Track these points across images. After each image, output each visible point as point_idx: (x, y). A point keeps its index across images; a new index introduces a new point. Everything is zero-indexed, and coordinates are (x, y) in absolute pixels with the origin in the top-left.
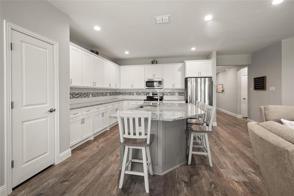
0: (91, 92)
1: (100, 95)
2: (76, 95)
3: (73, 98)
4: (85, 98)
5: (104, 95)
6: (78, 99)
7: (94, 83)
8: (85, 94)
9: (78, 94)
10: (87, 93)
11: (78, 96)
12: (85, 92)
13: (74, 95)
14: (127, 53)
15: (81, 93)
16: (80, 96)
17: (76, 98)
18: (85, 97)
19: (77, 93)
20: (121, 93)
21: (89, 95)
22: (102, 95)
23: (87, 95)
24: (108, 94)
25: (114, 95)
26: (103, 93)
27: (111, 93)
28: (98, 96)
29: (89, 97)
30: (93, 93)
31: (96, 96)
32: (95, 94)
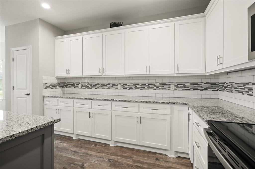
0: (121, 82)
1: (144, 88)
2: (96, 85)
3: (92, 88)
4: (108, 90)
5: (155, 88)
6: (97, 89)
7: (102, 70)
8: (109, 84)
9: (98, 84)
10: (114, 84)
11: (97, 86)
12: (108, 82)
13: (92, 85)
15: (103, 84)
16: (102, 86)
17: (96, 88)
18: (109, 88)
19: (96, 83)
20: (225, 85)
21: (117, 85)
22: (149, 87)
23: (112, 86)
24: (171, 86)
25: (205, 89)
26: (151, 84)
27: (186, 84)
28: (137, 88)
29: (116, 89)
30: (125, 84)
31: (131, 88)
32: (129, 85)
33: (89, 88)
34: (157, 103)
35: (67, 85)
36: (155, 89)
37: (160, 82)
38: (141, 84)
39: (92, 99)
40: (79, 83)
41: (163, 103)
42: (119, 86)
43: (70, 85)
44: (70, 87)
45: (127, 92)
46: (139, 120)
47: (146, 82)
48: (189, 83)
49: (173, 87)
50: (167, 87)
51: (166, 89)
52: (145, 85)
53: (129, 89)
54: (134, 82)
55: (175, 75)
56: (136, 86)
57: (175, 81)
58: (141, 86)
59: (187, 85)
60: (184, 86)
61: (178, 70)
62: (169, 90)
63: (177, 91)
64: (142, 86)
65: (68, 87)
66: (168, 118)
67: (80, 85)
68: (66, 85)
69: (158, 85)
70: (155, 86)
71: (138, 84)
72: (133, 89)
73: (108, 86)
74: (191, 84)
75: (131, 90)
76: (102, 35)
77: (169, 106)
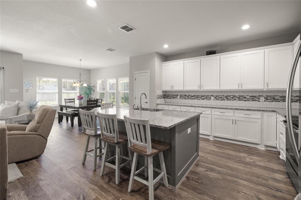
0: (214, 95)
1: (235, 99)
2: (192, 97)
4: (203, 100)
5: (246, 99)
6: (193, 100)
8: (203, 96)
9: (194, 96)
10: (208, 96)
11: (193, 98)
12: (203, 95)
13: (189, 97)
14: (246, 27)
15: (199, 96)
16: (197, 98)
17: (192, 99)
18: (203, 99)
19: (192, 95)
21: (210, 97)
22: (240, 99)
23: (206, 98)
24: (261, 98)
25: (295, 101)
26: (242, 96)
27: (275, 97)
28: (228, 99)
29: (209, 100)
30: (218, 96)
31: (223, 100)
32: (221, 97)
33: (186, 99)
34: (250, 110)
35: (168, 96)
36: (246, 101)
37: (251, 95)
38: (232, 96)
39: (196, 107)
40: (178, 95)
41: (254, 110)
42: (212, 98)
43: (170, 96)
44: (170, 98)
45: (219, 103)
46: (234, 122)
47: (237, 95)
48: (278, 96)
49: (262, 99)
50: (257, 99)
51: (256, 100)
52: (236, 97)
53: (222, 100)
54: (225, 95)
55: (265, 90)
56: (227, 98)
57: (265, 95)
58: (232, 98)
59: (277, 98)
60: (274, 98)
61: (267, 87)
62: (258, 101)
63: (266, 103)
64: (234, 98)
65: (168, 98)
66: (259, 121)
67: (179, 97)
68: (166, 96)
69: (248, 97)
70: (245, 98)
71: (230, 96)
72: (224, 100)
73: (203, 98)
74: (281, 97)
75: (223, 101)
76: (201, 60)
77: (260, 113)
